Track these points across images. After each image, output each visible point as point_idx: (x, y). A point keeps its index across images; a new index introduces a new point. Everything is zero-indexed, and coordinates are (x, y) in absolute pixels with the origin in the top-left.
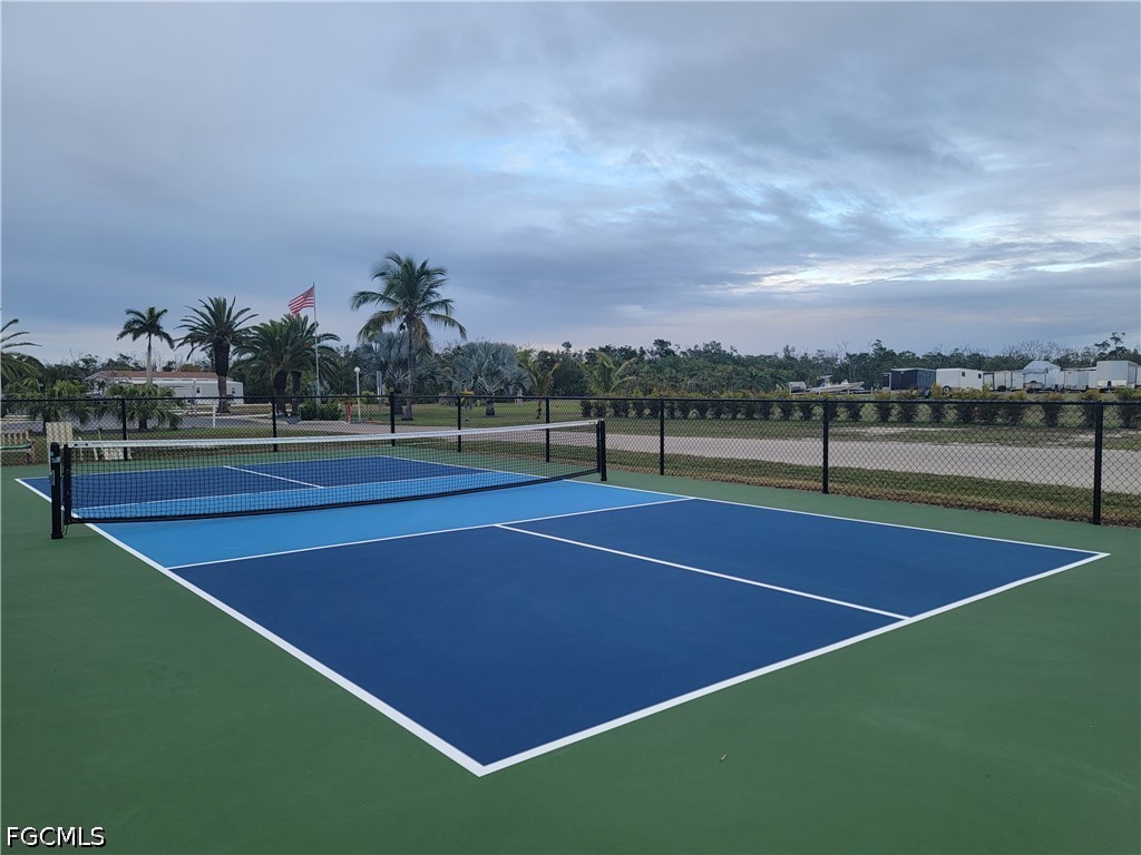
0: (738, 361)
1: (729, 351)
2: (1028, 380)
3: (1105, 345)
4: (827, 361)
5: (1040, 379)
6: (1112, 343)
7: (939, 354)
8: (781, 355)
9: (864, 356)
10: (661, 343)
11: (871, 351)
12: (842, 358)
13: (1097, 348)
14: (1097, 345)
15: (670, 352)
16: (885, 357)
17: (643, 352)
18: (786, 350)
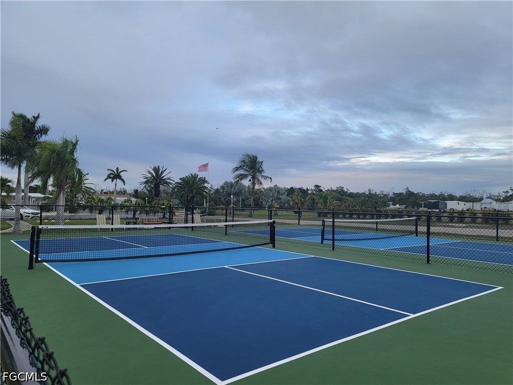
0: (351, 195)
1: (346, 190)
2: (483, 206)
3: (507, 192)
4: (385, 195)
5: (488, 206)
6: (510, 191)
7: (434, 194)
8: (367, 193)
9: (401, 194)
10: (317, 186)
11: (404, 192)
12: (391, 194)
13: (504, 193)
14: (504, 192)
15: (321, 190)
16: (410, 194)
17: (308, 190)
18: (369, 190)
